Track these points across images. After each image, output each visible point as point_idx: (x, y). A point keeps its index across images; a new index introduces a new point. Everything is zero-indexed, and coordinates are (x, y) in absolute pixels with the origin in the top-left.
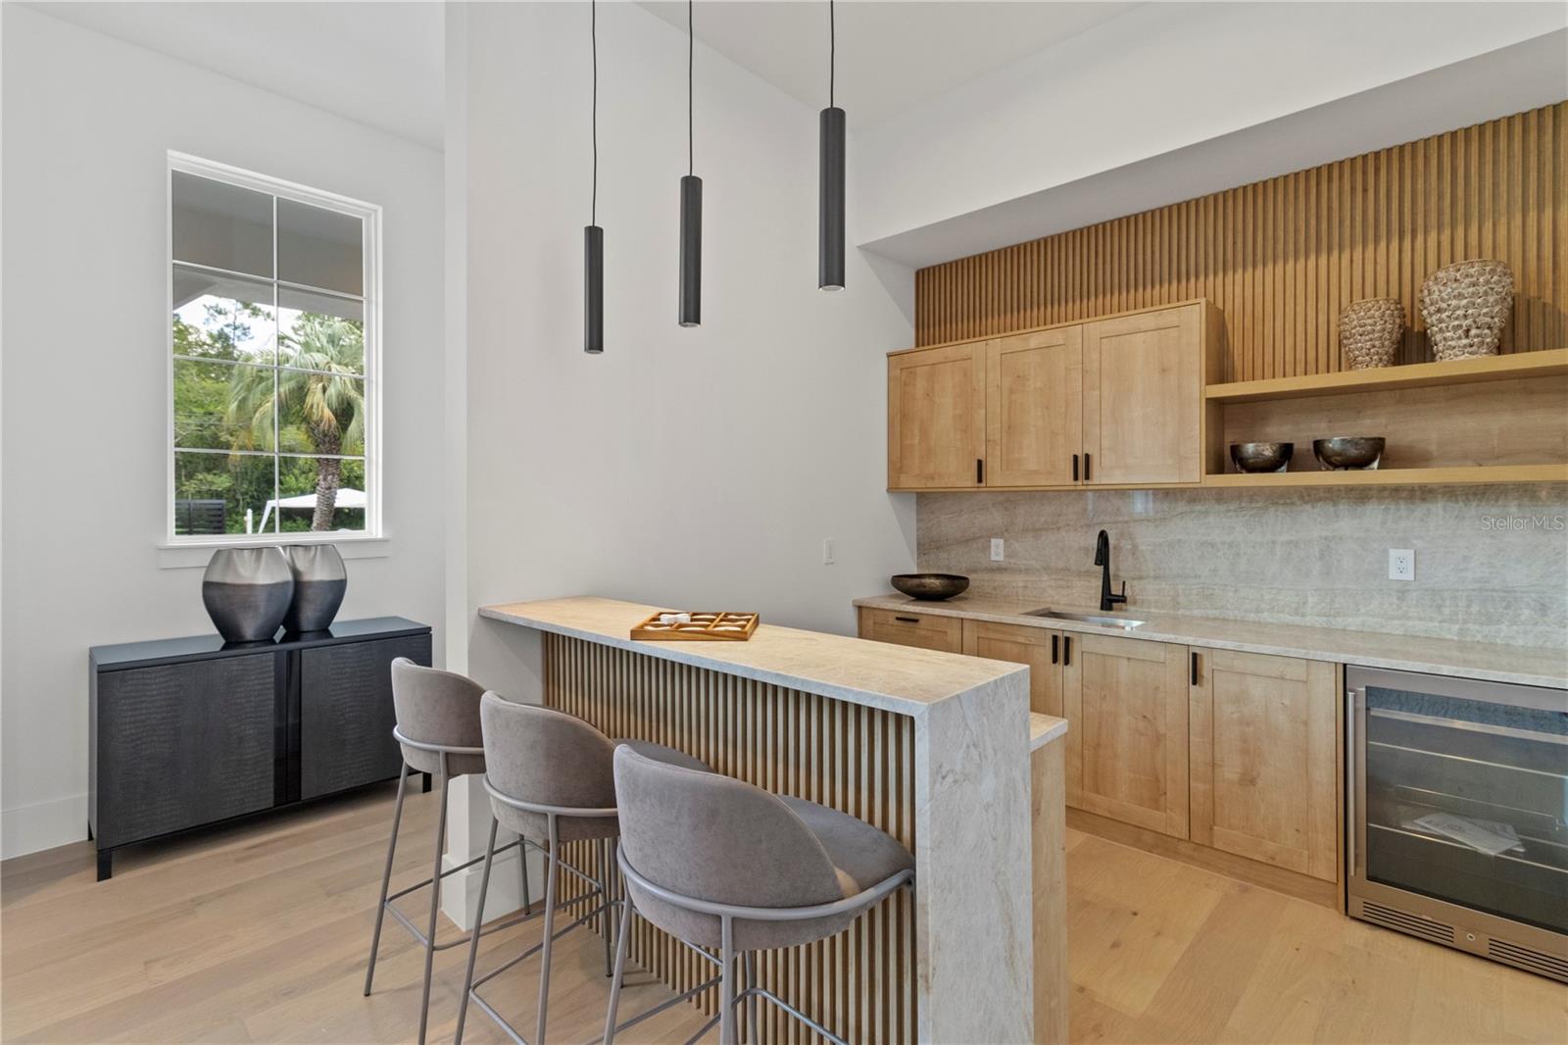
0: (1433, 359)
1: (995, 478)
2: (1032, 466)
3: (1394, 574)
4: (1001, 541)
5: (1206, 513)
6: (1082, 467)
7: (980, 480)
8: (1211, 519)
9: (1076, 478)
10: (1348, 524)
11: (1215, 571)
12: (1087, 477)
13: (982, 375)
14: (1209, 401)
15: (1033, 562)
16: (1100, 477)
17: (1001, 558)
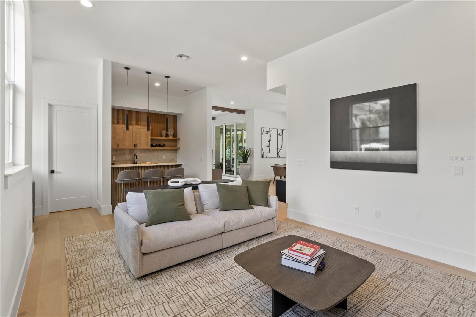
0: (168, 137)
1: (120, 147)
2: (127, 145)
3: (164, 158)
4: (115, 157)
5: (146, 152)
6: (135, 146)
7: (118, 147)
8: (146, 153)
9: (134, 147)
10: (160, 153)
11: (147, 159)
12: (136, 147)
13: (118, 130)
14: (151, 139)
15: (121, 160)
16: (138, 147)
17: (115, 160)
